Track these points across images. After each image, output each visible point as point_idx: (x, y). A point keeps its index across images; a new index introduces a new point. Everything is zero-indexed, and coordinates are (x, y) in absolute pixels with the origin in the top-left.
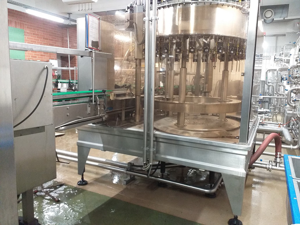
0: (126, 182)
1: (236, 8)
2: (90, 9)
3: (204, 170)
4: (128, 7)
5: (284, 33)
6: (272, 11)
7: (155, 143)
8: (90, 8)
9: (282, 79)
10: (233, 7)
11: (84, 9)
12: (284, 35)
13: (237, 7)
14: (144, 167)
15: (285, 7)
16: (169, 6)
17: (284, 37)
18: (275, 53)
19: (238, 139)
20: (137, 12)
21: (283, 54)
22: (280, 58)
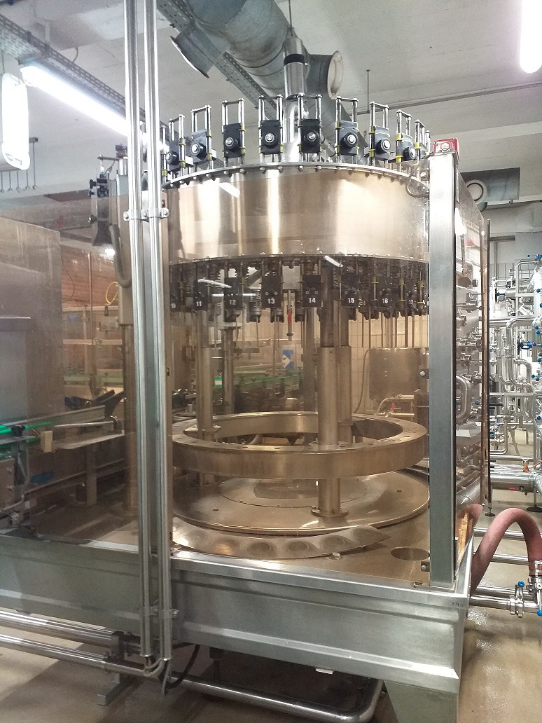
0: (107, 696)
1: (388, 180)
2: (31, 187)
3: (331, 673)
4: (91, 181)
5: (511, 235)
6: (481, 183)
7: (180, 586)
8: (31, 185)
9: (520, 346)
10: (380, 177)
11: (14, 186)
12: (512, 238)
13: (393, 178)
14: (146, 667)
15: (511, 175)
16: (201, 179)
17: (510, 243)
18: (496, 281)
19: (427, 570)
20: (118, 194)
21: (514, 282)
22: (511, 294)
